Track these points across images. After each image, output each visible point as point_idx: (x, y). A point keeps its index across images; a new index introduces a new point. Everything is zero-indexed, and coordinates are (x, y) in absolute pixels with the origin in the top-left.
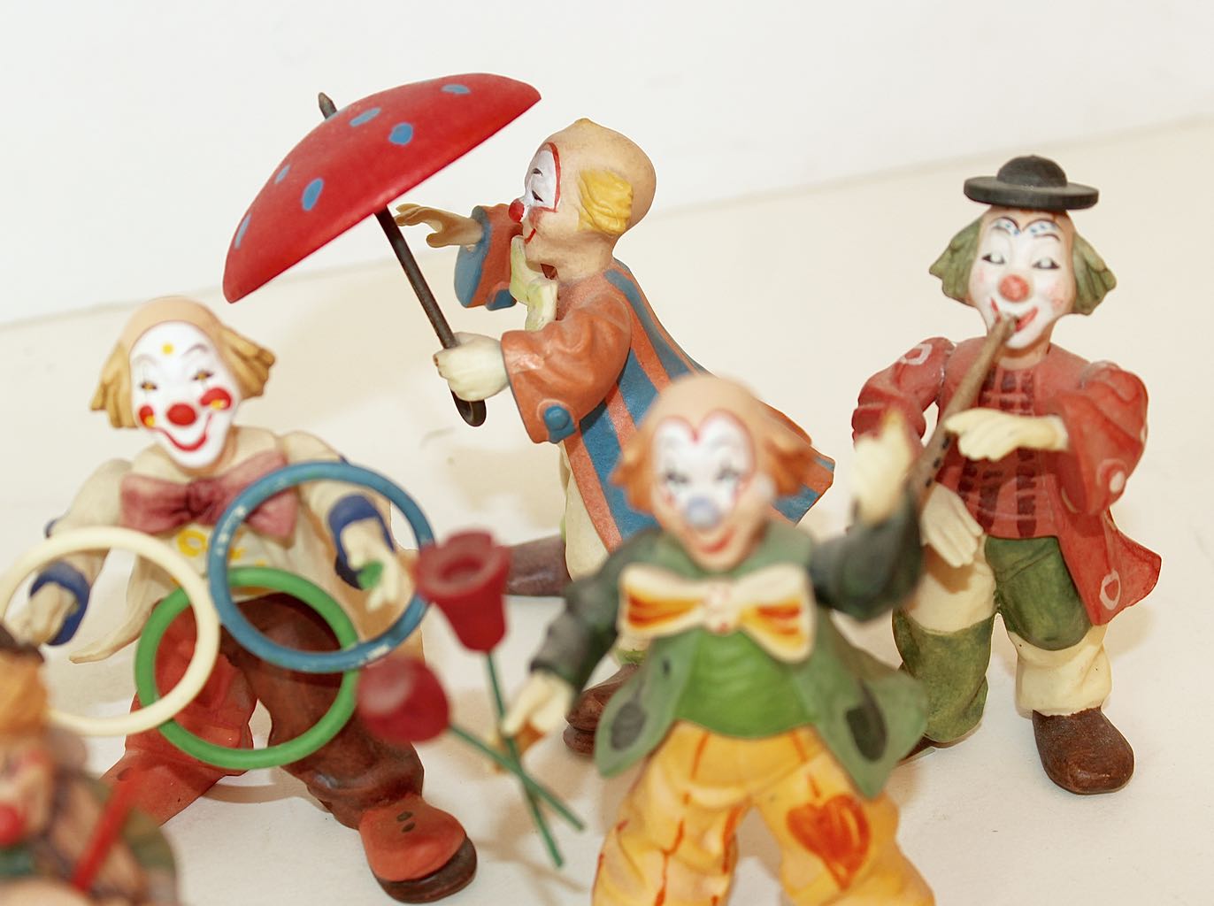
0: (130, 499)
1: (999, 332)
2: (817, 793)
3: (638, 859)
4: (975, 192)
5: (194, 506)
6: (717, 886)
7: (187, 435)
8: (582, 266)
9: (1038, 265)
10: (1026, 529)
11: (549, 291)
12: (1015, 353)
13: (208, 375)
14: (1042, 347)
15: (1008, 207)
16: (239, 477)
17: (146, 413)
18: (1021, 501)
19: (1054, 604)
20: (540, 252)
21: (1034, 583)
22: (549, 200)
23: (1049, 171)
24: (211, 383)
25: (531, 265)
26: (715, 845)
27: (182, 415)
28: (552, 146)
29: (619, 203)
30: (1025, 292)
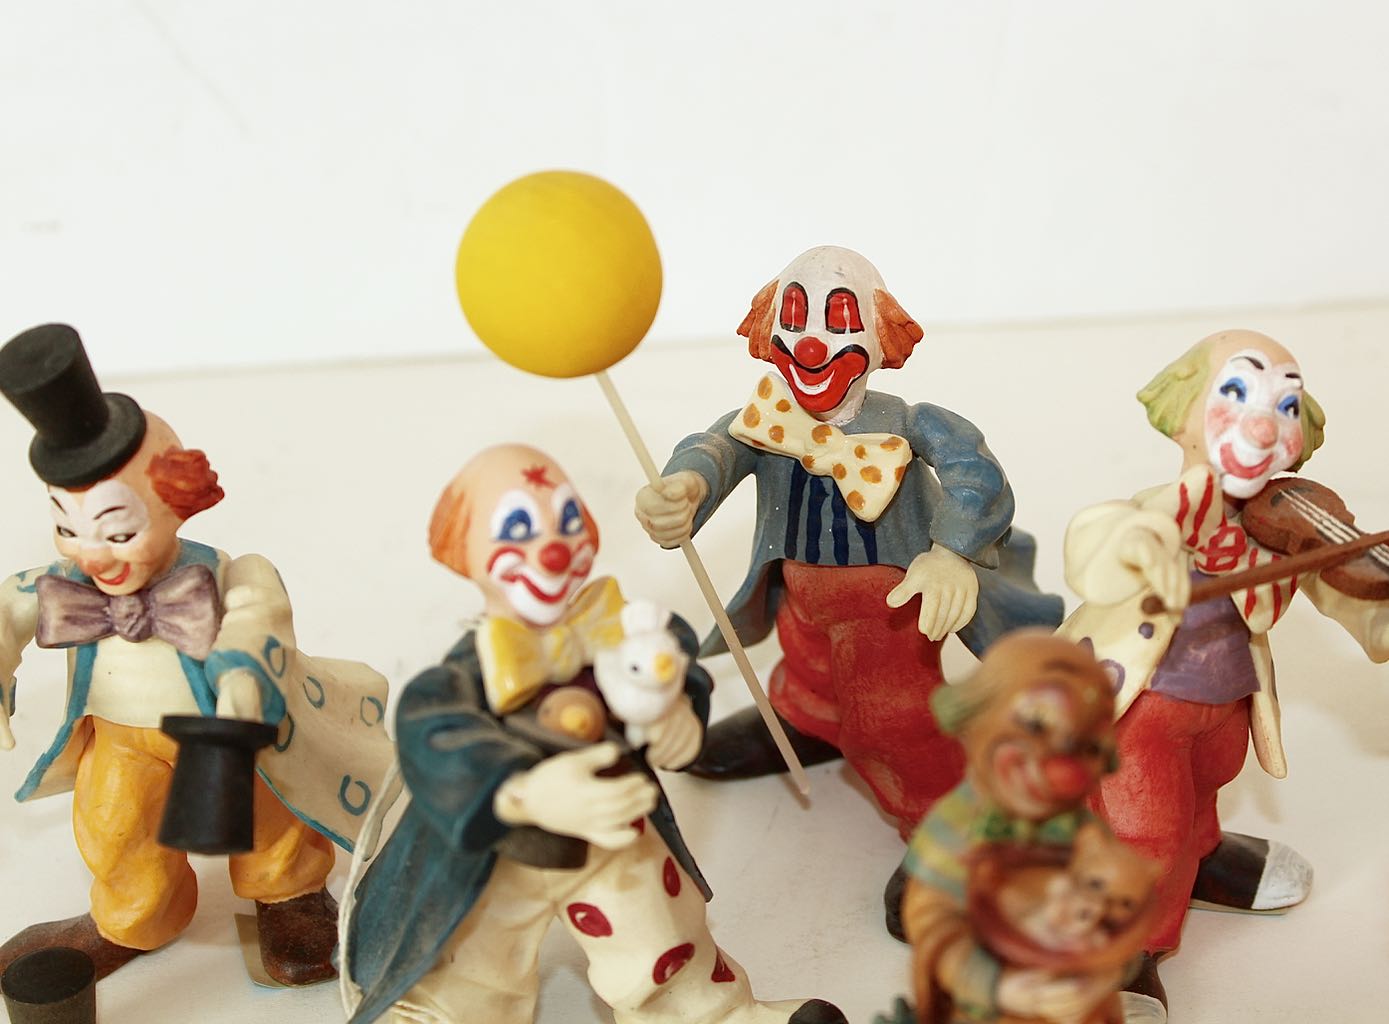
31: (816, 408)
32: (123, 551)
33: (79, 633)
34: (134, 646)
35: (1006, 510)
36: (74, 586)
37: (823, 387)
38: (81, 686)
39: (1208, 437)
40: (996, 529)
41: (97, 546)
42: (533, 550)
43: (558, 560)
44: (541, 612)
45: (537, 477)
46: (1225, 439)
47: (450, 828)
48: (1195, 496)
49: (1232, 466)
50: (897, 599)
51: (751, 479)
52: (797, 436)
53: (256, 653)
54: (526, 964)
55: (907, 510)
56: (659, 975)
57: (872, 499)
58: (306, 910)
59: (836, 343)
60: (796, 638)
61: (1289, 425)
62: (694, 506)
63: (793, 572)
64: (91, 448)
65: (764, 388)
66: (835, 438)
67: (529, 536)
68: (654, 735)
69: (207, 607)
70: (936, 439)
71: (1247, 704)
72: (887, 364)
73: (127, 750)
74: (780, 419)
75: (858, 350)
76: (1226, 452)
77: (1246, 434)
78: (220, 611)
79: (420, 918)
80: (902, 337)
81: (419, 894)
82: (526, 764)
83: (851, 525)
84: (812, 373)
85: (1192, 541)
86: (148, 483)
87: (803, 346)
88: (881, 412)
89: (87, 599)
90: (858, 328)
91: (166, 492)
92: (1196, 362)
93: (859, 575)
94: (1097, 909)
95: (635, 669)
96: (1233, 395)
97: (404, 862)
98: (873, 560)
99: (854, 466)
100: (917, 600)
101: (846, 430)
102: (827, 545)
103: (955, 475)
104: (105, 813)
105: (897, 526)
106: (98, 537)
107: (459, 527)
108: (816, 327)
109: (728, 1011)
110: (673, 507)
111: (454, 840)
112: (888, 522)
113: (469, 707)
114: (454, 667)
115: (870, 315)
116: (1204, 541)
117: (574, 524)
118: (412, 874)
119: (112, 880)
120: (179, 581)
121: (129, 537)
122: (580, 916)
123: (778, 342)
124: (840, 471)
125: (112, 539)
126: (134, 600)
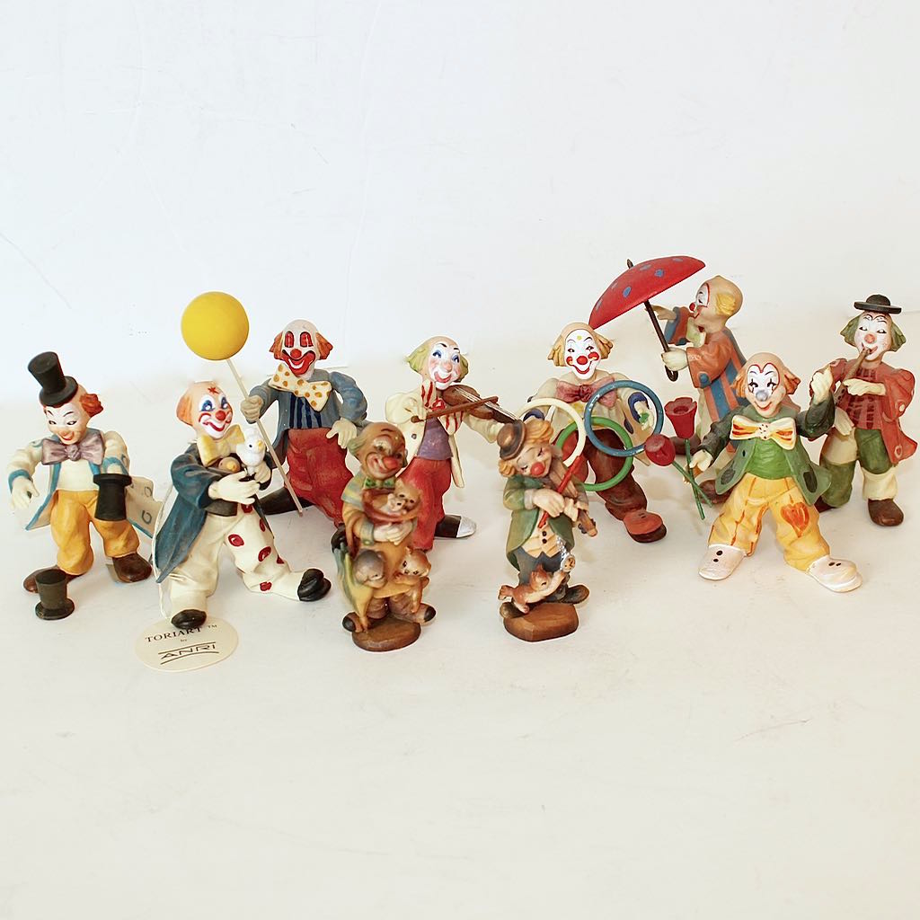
0: (561, 389)
1: (864, 354)
2: (792, 502)
3: (727, 526)
4: (858, 306)
5: (581, 394)
6: (754, 538)
7: (583, 368)
8: (714, 328)
9: (878, 332)
10: (870, 426)
11: (703, 336)
12: (869, 361)
13: (592, 348)
14: (878, 362)
15: (870, 311)
16: (597, 386)
17: (569, 359)
18: (869, 416)
19: (878, 455)
20: (699, 322)
21: (871, 446)
22: (705, 303)
23: (885, 300)
24: (592, 351)
25: (695, 326)
26: (755, 522)
27: (582, 360)
28: (707, 284)
29: (730, 305)
30: (874, 340)
31: (297, 373)
32: (72, 428)
33: (56, 459)
34: (75, 463)
35: (364, 406)
36: (55, 442)
37: (301, 366)
38: (55, 479)
39: (430, 369)
40: (362, 412)
41: (64, 426)
42: (213, 414)
43: (222, 416)
44: (217, 434)
45: (213, 390)
46: (436, 370)
47: (195, 500)
48: (427, 390)
49: (438, 379)
50: (330, 435)
51: (276, 402)
52: (292, 384)
53: (119, 458)
54: (215, 559)
55: (331, 408)
56: (260, 559)
57: (319, 404)
58: (132, 558)
59: (304, 351)
60: (294, 461)
61: (456, 365)
62: (260, 406)
63: (292, 433)
64: (61, 393)
65: (280, 368)
66: (305, 384)
67: (211, 410)
68: (257, 471)
69: (100, 446)
70: (339, 383)
71: (449, 461)
72: (322, 358)
73: (71, 501)
74: (286, 378)
75: (311, 352)
76: (436, 374)
77: (442, 368)
78: (104, 448)
79: (181, 540)
80: (326, 348)
81: (180, 534)
82: (218, 479)
83: (312, 414)
84: (296, 361)
85: (427, 405)
86: (80, 404)
87: (293, 352)
88: (319, 375)
89: (59, 447)
90: (311, 345)
91: (86, 407)
92: (425, 346)
93: (316, 431)
94: (403, 503)
95: (251, 446)
96: (437, 356)
97: (174, 524)
98: (320, 426)
99: (312, 393)
100: (337, 435)
101: (308, 381)
102: (304, 421)
103: (346, 394)
104: (65, 524)
105: (328, 413)
106: (64, 423)
107: (188, 408)
108: (297, 345)
109: (282, 575)
110: (253, 406)
111: (196, 504)
112: (325, 412)
113: (196, 463)
114: (189, 454)
115: (315, 341)
116: (431, 405)
117: (225, 406)
118: (177, 528)
119: (66, 550)
120: (89, 438)
121: (75, 422)
122: (233, 539)
123: (284, 351)
124: (308, 395)
125: (69, 424)
126: (75, 446)
